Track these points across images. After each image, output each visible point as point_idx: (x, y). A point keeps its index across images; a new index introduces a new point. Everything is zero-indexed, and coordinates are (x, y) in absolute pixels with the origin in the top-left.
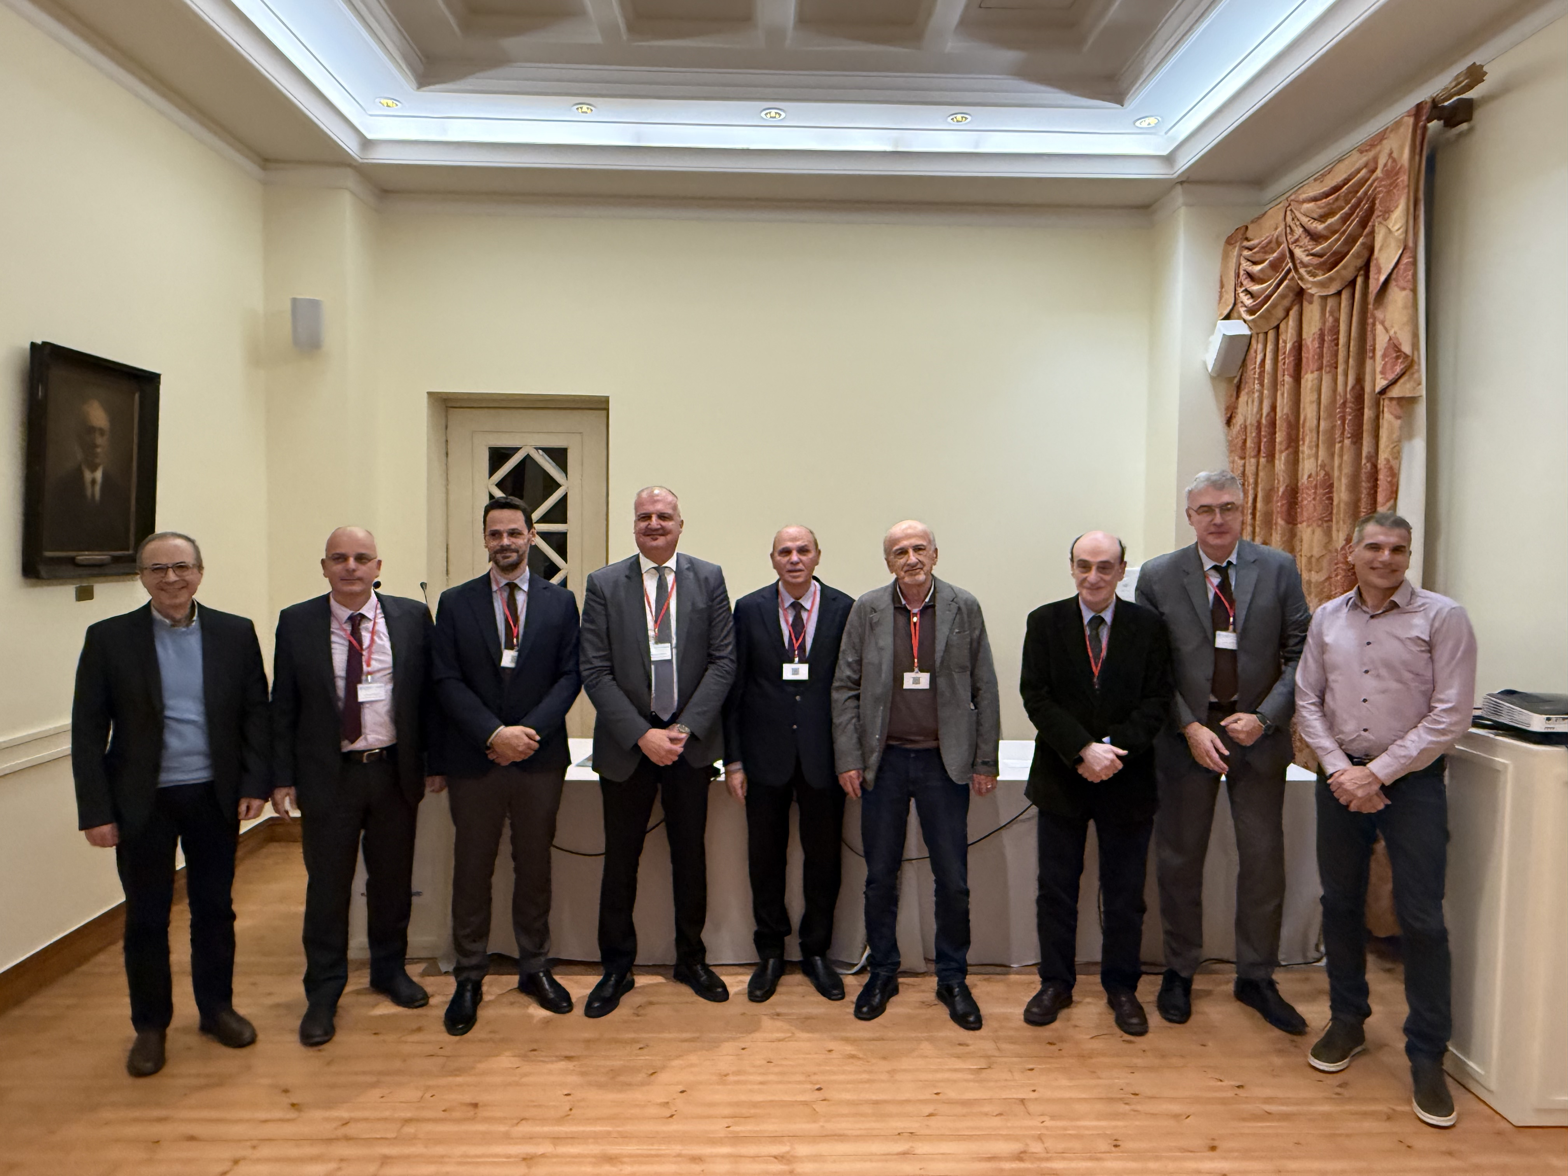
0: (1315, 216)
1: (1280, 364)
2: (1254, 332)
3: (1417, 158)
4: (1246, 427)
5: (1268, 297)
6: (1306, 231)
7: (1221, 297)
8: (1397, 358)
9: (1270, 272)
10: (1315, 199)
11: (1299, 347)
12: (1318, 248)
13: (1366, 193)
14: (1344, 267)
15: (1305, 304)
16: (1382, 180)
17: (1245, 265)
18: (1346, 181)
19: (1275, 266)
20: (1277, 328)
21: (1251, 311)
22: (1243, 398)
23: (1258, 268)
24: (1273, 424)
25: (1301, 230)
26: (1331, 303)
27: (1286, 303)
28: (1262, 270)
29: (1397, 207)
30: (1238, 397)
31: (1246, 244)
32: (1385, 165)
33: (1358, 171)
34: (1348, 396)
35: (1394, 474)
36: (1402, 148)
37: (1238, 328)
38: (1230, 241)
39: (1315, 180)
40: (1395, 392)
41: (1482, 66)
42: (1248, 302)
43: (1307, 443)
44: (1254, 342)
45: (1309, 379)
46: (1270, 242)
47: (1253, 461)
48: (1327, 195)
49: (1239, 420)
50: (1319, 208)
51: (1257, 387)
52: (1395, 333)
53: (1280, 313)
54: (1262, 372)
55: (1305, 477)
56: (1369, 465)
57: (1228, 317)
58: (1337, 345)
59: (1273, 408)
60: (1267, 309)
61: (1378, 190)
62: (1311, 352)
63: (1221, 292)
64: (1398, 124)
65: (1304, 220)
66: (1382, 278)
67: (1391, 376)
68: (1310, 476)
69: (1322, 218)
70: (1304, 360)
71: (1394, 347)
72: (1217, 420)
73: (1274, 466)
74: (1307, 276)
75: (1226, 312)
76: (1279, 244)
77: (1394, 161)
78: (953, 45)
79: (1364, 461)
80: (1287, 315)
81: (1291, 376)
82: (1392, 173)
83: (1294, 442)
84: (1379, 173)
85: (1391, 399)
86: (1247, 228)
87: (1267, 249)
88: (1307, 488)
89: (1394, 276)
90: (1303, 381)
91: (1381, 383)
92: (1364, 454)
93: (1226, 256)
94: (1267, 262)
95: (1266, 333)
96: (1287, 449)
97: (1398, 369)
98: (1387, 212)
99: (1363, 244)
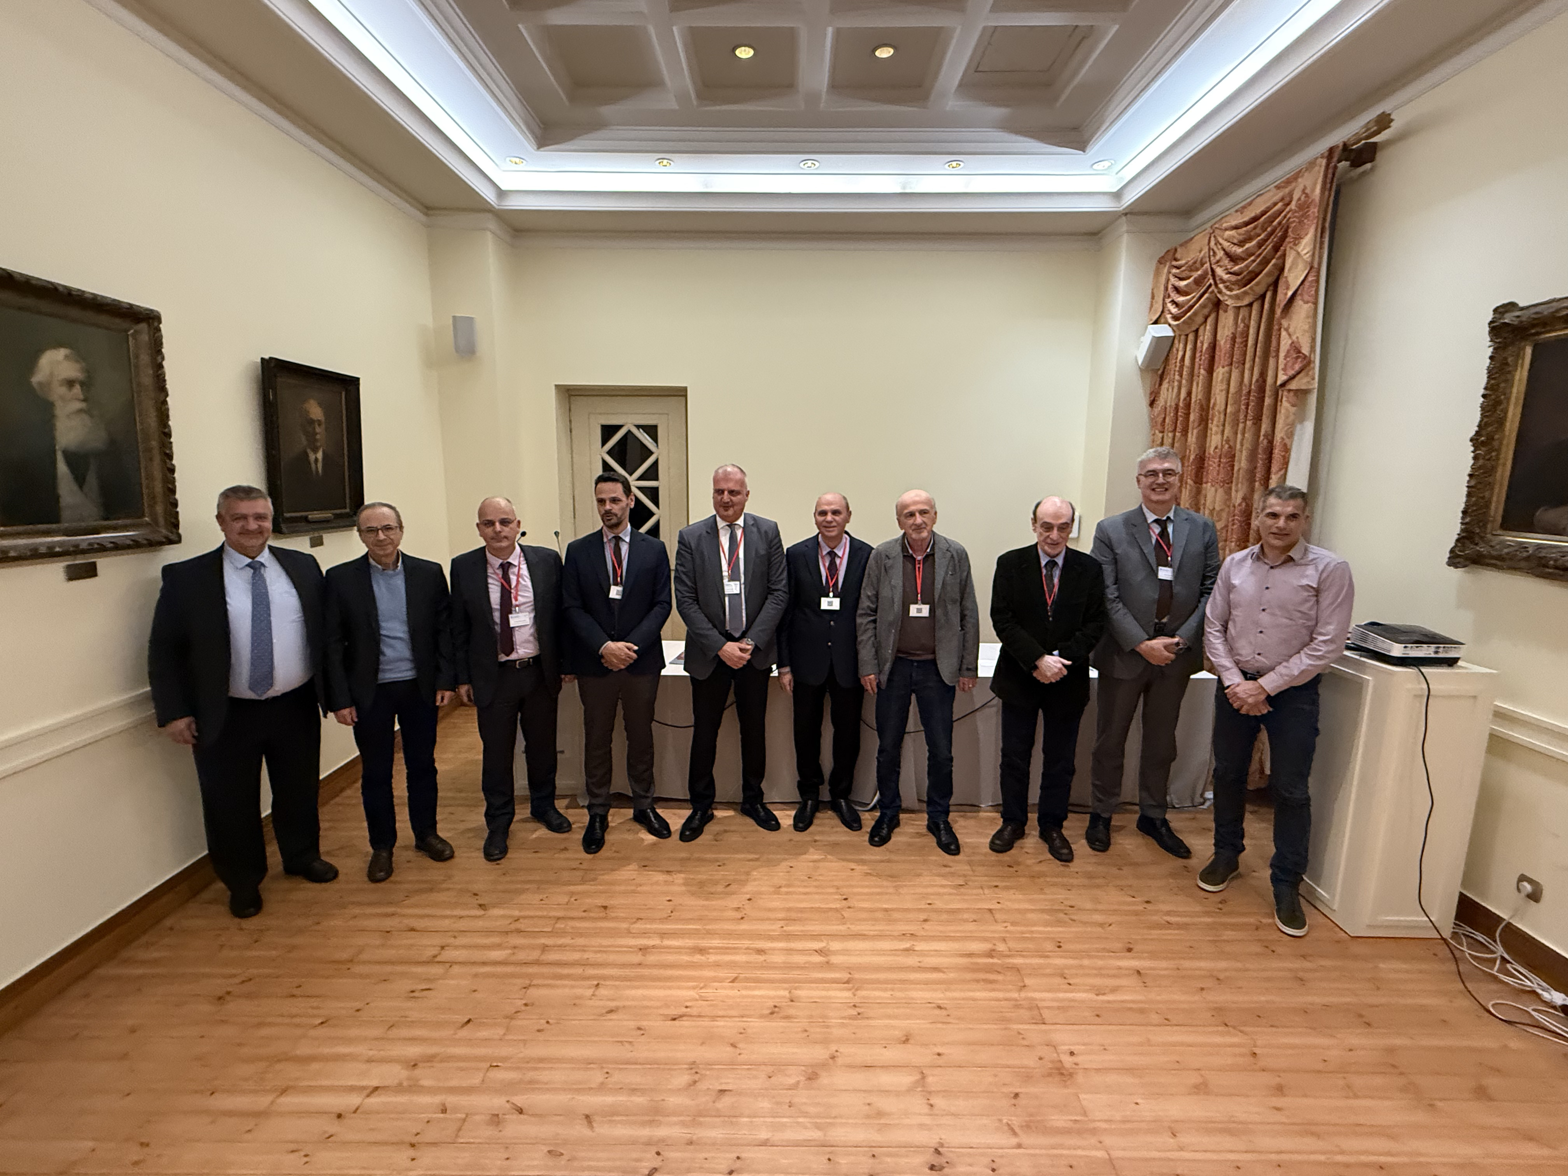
0: (1235, 241)
1: (1197, 360)
2: (1178, 333)
3: (1327, 193)
4: (1166, 408)
5: (1192, 307)
6: (1227, 254)
7: (1152, 306)
8: (1297, 358)
9: (1194, 287)
10: (1236, 228)
11: (1213, 346)
12: (1236, 268)
13: (1280, 223)
14: (1257, 284)
15: (1221, 312)
16: (1296, 212)
17: (1173, 280)
18: (1264, 213)
19: (1198, 282)
20: (1197, 331)
21: (1176, 318)
22: (1165, 385)
23: (1183, 283)
24: (1188, 406)
25: (1222, 252)
26: (1243, 313)
27: (1206, 311)
28: (1186, 285)
29: (1306, 234)
30: (1160, 384)
31: (1174, 263)
32: (1299, 199)
33: (1275, 204)
34: (1253, 387)
35: (1287, 450)
36: (1315, 184)
37: (1163, 331)
38: (1161, 261)
39: (1237, 211)
40: (1293, 385)
41: (1389, 115)
42: (1174, 310)
43: (1215, 422)
44: (1176, 341)
45: (1220, 372)
46: (1195, 263)
47: (1170, 435)
48: (1246, 224)
49: (1161, 402)
50: (1240, 234)
51: (1177, 377)
52: (1297, 338)
53: (1199, 319)
54: (1182, 367)
55: (1212, 449)
56: (1265, 442)
57: (1156, 322)
58: (1246, 346)
59: (1189, 394)
60: (1189, 318)
61: (1291, 220)
62: (1223, 352)
63: (1152, 302)
64: (1312, 164)
65: (1226, 244)
66: (1290, 293)
67: (1291, 372)
68: (1216, 448)
69: (1241, 244)
70: (1217, 357)
71: (1296, 349)
72: (1144, 403)
73: (1186, 440)
74: (1224, 290)
75: (1154, 318)
76: (1202, 265)
77: (1307, 196)
78: (953, 104)
79: (1262, 438)
80: (1205, 321)
81: (1205, 370)
82: (1304, 207)
83: (1204, 421)
84: (1293, 206)
85: (1289, 390)
86: (1176, 250)
87: (1192, 268)
88: (1213, 457)
89: (1299, 292)
90: (1215, 375)
91: (1282, 378)
92: (1263, 432)
93: (1157, 273)
94: (1192, 279)
95: (1187, 335)
96: (1199, 425)
97: (1297, 367)
98: (1298, 239)
99: (1274, 265)
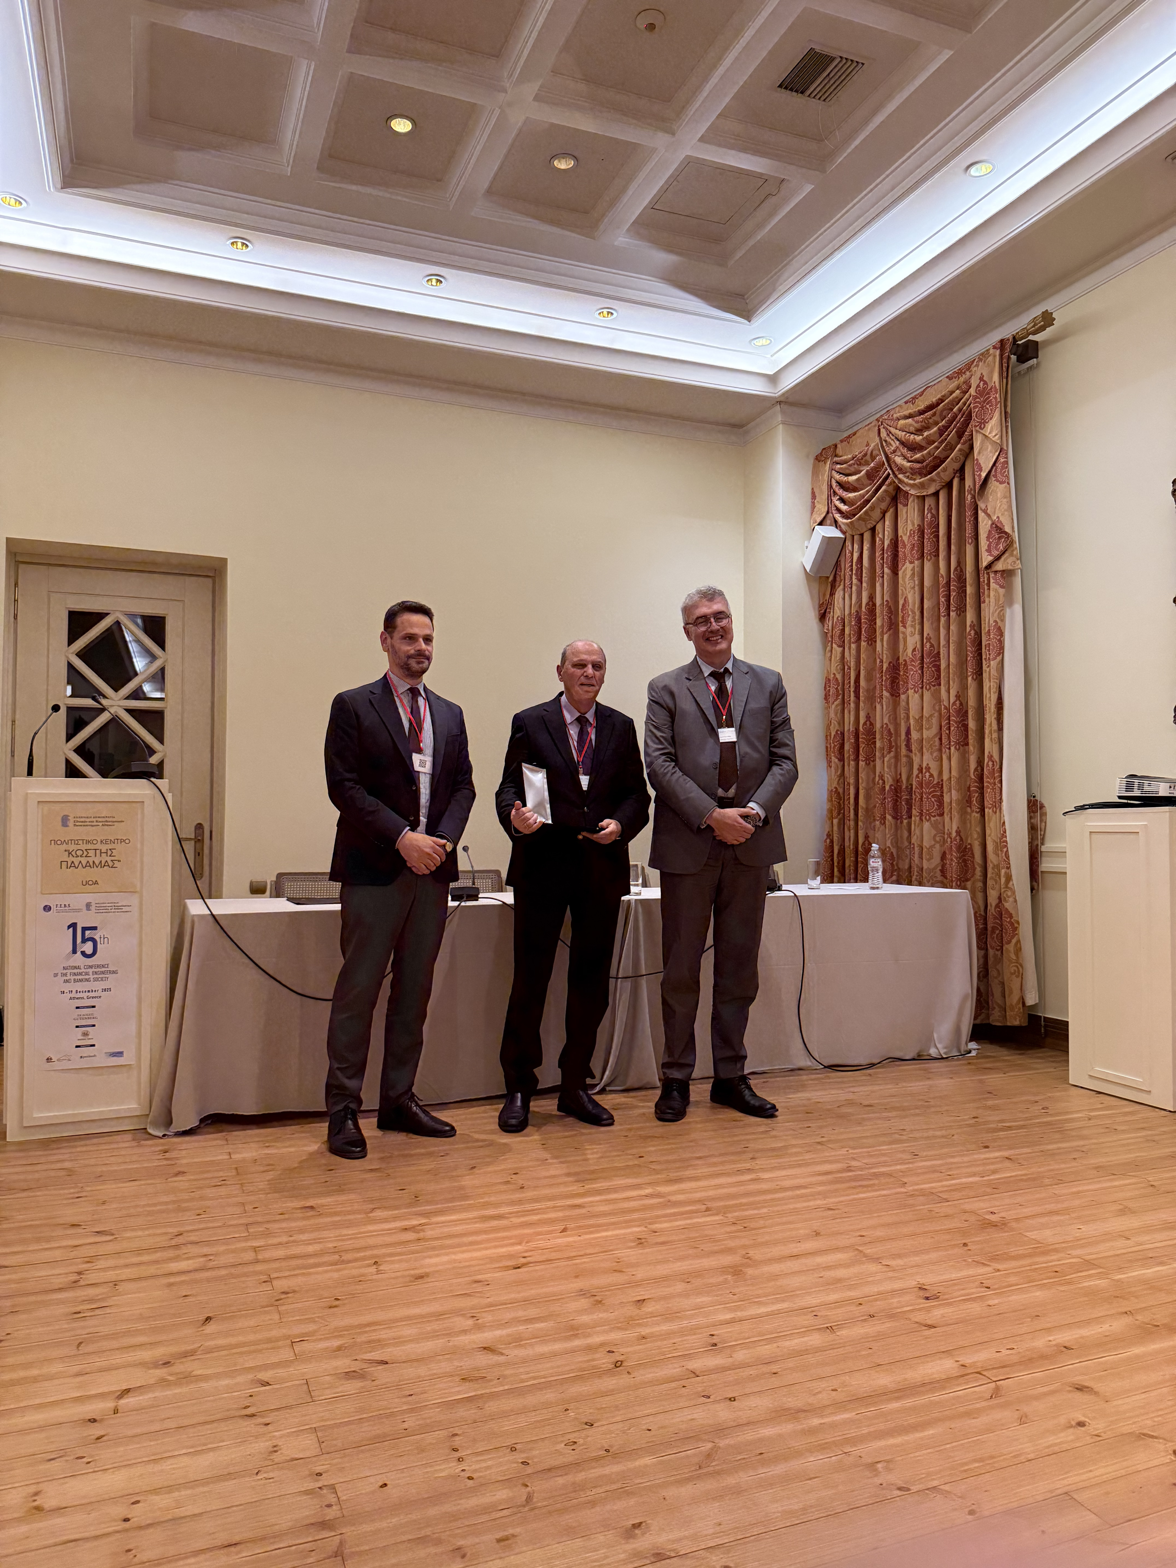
0: (912, 429)
1: (878, 558)
2: (849, 532)
3: (1005, 380)
4: (843, 619)
5: (868, 501)
6: (902, 443)
7: (813, 507)
8: (1000, 538)
9: (866, 481)
10: (910, 416)
11: (895, 542)
12: (918, 456)
13: (960, 410)
14: (945, 470)
15: (900, 506)
16: (975, 397)
17: (837, 477)
18: (941, 401)
19: (870, 476)
20: (873, 530)
21: (847, 516)
22: (839, 594)
23: (852, 478)
24: (873, 611)
25: (898, 443)
26: (929, 502)
27: (883, 506)
28: (858, 480)
29: (991, 419)
30: (832, 594)
31: (836, 459)
32: (978, 386)
33: (952, 392)
34: (952, 576)
35: (1002, 634)
36: (991, 373)
37: (832, 532)
38: (820, 458)
39: (906, 403)
40: (999, 566)
41: (1052, 313)
42: (844, 508)
43: (909, 623)
44: (849, 543)
45: (907, 569)
46: (865, 455)
47: (853, 646)
48: (921, 413)
49: (835, 614)
50: (917, 422)
51: (855, 581)
52: (998, 517)
53: (877, 514)
54: (860, 569)
55: (909, 651)
56: (973, 632)
57: (821, 524)
58: (937, 537)
59: (872, 598)
60: (866, 512)
61: (972, 406)
62: (908, 547)
63: (813, 503)
64: (984, 356)
65: (901, 434)
66: (984, 475)
67: (996, 553)
68: (914, 650)
69: (919, 431)
70: (901, 554)
71: (998, 529)
72: (811, 616)
73: (875, 649)
74: (906, 480)
75: (819, 520)
76: (873, 458)
77: (985, 383)
78: (622, 239)
79: (968, 629)
80: (884, 516)
81: (890, 569)
82: (984, 392)
83: (893, 626)
84: (972, 391)
85: (996, 572)
86: (836, 446)
87: (861, 461)
88: (913, 661)
89: (993, 473)
90: (900, 573)
91: (984, 563)
92: (968, 623)
93: (815, 472)
94: (863, 473)
95: (862, 535)
96: (889, 630)
97: (1001, 547)
98: (983, 424)
99: (960, 450)
